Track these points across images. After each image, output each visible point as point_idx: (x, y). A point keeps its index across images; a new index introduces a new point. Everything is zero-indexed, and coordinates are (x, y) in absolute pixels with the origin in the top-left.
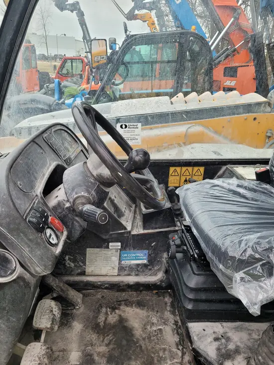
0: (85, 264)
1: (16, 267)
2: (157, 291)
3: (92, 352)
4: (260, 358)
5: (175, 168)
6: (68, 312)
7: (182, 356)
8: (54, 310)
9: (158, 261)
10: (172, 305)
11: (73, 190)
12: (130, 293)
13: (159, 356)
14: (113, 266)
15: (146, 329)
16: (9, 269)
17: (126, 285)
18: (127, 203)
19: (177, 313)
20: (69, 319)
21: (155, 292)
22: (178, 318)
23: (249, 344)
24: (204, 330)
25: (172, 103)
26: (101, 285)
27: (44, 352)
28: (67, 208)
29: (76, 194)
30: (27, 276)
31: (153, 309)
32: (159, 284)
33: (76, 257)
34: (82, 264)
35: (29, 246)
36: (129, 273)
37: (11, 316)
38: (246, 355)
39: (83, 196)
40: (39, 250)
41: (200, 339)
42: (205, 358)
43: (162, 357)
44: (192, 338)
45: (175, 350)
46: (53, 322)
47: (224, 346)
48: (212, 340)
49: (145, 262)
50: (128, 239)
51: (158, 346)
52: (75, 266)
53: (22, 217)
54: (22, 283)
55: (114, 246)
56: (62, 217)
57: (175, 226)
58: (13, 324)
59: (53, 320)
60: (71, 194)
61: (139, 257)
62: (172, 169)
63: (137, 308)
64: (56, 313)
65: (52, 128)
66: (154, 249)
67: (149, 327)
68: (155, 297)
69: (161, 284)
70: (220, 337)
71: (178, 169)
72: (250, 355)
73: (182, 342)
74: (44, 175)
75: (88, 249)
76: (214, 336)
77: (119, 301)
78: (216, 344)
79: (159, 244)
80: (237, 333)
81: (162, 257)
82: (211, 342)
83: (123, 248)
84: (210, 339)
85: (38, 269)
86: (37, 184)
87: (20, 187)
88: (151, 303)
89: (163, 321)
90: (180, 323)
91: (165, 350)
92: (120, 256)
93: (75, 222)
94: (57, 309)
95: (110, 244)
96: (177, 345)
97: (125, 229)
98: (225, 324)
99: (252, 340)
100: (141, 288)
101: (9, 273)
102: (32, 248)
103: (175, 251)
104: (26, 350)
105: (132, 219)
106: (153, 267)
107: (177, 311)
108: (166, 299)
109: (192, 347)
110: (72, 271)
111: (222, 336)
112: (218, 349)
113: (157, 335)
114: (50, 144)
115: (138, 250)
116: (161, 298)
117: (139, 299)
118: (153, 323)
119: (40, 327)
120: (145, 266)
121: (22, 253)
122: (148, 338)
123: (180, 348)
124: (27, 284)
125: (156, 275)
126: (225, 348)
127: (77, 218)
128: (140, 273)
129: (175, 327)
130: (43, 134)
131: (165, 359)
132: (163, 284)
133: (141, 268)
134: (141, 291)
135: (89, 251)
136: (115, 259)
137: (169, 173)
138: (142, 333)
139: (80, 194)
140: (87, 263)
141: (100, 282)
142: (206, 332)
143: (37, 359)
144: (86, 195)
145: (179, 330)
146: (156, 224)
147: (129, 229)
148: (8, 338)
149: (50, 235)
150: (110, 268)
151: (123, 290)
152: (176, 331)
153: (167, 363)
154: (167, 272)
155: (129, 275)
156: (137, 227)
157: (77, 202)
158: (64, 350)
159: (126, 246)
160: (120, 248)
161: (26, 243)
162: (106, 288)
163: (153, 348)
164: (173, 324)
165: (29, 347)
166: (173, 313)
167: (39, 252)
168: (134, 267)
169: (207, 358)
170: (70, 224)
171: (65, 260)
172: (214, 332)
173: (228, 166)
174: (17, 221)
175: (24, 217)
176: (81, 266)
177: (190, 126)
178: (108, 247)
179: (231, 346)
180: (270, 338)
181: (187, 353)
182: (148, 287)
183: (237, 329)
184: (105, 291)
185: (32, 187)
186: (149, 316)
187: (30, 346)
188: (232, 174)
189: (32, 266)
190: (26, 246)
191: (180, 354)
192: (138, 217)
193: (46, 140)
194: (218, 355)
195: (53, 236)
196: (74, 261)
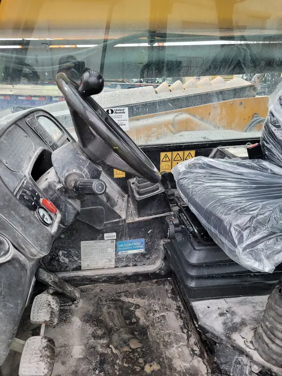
0: (80, 259)
1: (9, 248)
2: (156, 280)
3: (95, 344)
4: (267, 323)
5: (166, 153)
6: (67, 308)
7: (188, 339)
8: (52, 303)
9: (156, 249)
10: (173, 292)
11: (64, 168)
12: (129, 284)
13: (164, 341)
14: (110, 258)
15: (148, 316)
16: (3, 250)
17: (125, 276)
18: (119, 192)
19: (179, 299)
20: (68, 315)
21: (154, 281)
22: (180, 303)
23: (255, 316)
24: (208, 307)
25: (156, 92)
26: (98, 279)
27: (45, 345)
28: (58, 189)
29: (68, 171)
30: (22, 258)
31: (154, 297)
32: (158, 272)
33: (70, 251)
34: (77, 259)
35: (22, 226)
36: (127, 264)
37: (8, 301)
38: (253, 326)
39: (75, 173)
40: (33, 229)
41: (205, 315)
42: (212, 334)
43: (168, 341)
44: (197, 316)
45: (179, 333)
46: (51, 315)
47: (230, 320)
48: (217, 315)
49: (143, 251)
50: (124, 228)
51: (163, 331)
52: (70, 261)
53: (13, 193)
54: (17, 265)
55: (109, 237)
56: (54, 200)
57: (170, 211)
58: (10, 310)
59: (52, 313)
60: (61, 173)
61: (137, 247)
62: (163, 155)
63: (138, 298)
64: (54, 307)
65: (35, 113)
66: (151, 237)
67: (151, 315)
68: (155, 286)
69: (160, 272)
70: (225, 312)
71: (169, 154)
72: (257, 326)
73: (186, 326)
74: (30, 158)
75: (82, 242)
76: (219, 312)
77: (119, 293)
78: (222, 319)
79: (156, 231)
80: (242, 307)
81: (159, 245)
82: (217, 317)
83: (119, 238)
84: (216, 315)
85: (33, 251)
86: (25, 165)
87: (6, 165)
88: (152, 292)
89: (165, 307)
90: (182, 308)
91: (170, 335)
92: (116, 247)
93: (68, 205)
94: (55, 302)
95: (105, 235)
96: (182, 329)
97: (120, 217)
98: (228, 300)
99: (257, 312)
100: (141, 278)
101: (2, 254)
102: (25, 227)
103: (174, 232)
104: (26, 344)
105: (126, 207)
106: (151, 256)
107: (178, 297)
108: (167, 287)
109: (198, 324)
110: (67, 267)
111: (227, 311)
112: (225, 323)
113: (161, 321)
114: (33, 129)
115: (134, 239)
116: (162, 286)
117: (139, 289)
118: (155, 311)
119: (38, 321)
120: (143, 255)
121: (15, 232)
122: (152, 325)
123: (185, 331)
124: (23, 267)
125: (154, 263)
126: (231, 321)
127: (70, 201)
128: (138, 264)
129: (178, 312)
130: (25, 119)
131: (171, 343)
132: (162, 272)
133: (139, 258)
134: (140, 281)
135: (83, 244)
136: (112, 251)
137: (160, 159)
138: (145, 321)
139: (72, 172)
140: (82, 257)
141: (97, 275)
142: (210, 309)
143: (38, 352)
144: (78, 172)
145: (183, 315)
146: (151, 210)
147: (124, 217)
148: (6, 326)
149: (44, 215)
150: (107, 260)
151: (122, 282)
152: (179, 316)
153: (173, 347)
154: (165, 259)
155: (126, 266)
156: (131, 215)
157: (70, 179)
158: (65, 346)
159: (122, 235)
160: (115, 238)
161: (19, 222)
162: (104, 281)
163: (157, 334)
164: (176, 309)
165: (28, 341)
166: (174, 299)
167: (33, 232)
168: (131, 257)
169: (214, 332)
170: (63, 207)
171: (58, 255)
172: (218, 308)
173: (219, 148)
174: (7, 198)
175: (15, 194)
176: (76, 261)
177: (176, 114)
178: (103, 238)
179: (237, 320)
180: (276, 300)
181: (192, 335)
182: (147, 276)
183: (241, 303)
184: (104, 284)
185: (20, 167)
186: (150, 305)
187: (30, 340)
188: (223, 155)
189: (27, 247)
190: (18, 225)
191: (185, 336)
192: (132, 206)
193: (29, 125)
194: (225, 329)
195: (47, 216)
196: (68, 255)
